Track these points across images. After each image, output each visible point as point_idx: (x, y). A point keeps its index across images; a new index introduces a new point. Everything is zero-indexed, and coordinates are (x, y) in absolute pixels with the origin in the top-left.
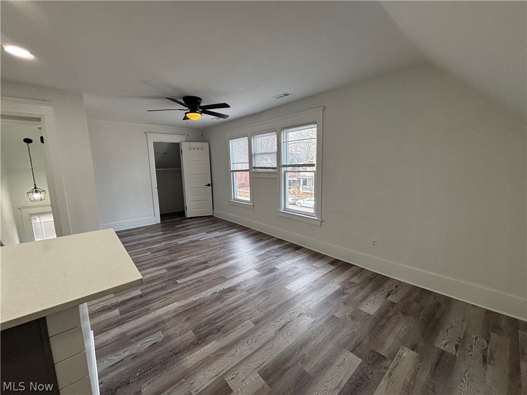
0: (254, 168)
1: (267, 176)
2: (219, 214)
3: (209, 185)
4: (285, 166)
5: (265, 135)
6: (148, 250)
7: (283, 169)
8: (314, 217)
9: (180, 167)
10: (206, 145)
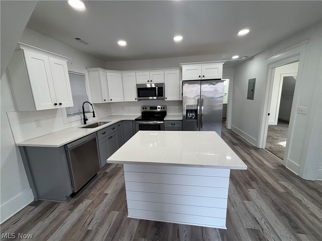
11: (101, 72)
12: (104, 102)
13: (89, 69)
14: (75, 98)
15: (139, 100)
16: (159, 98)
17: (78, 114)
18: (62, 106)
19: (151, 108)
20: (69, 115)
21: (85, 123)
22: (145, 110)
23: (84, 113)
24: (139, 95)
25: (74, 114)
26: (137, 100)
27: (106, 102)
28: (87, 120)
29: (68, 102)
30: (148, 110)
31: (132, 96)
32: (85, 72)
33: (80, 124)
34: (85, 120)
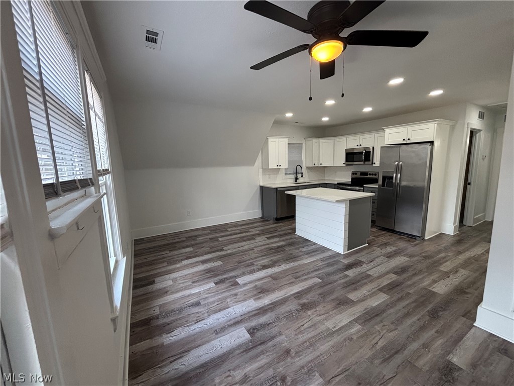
11: (315, 141)
12: (320, 166)
13: (306, 139)
14: (289, 162)
15: (347, 165)
16: (366, 163)
17: (293, 174)
18: (281, 167)
19: (362, 174)
20: (286, 174)
21: (296, 181)
22: (355, 176)
23: (296, 173)
24: (347, 159)
25: (290, 174)
26: (345, 165)
27: (315, 166)
28: (298, 179)
29: (285, 165)
30: (358, 175)
31: (341, 160)
32: (303, 142)
33: (293, 181)
34: (297, 179)
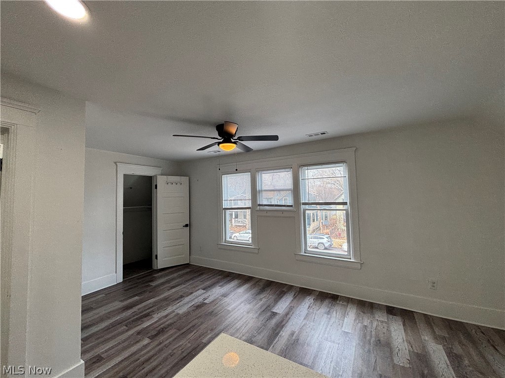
0: (260, 205)
1: (280, 214)
2: (199, 260)
3: (187, 226)
4: (304, 204)
5: (275, 171)
6: (139, 333)
7: (303, 207)
8: (351, 259)
9: (151, 205)
10: (185, 180)
